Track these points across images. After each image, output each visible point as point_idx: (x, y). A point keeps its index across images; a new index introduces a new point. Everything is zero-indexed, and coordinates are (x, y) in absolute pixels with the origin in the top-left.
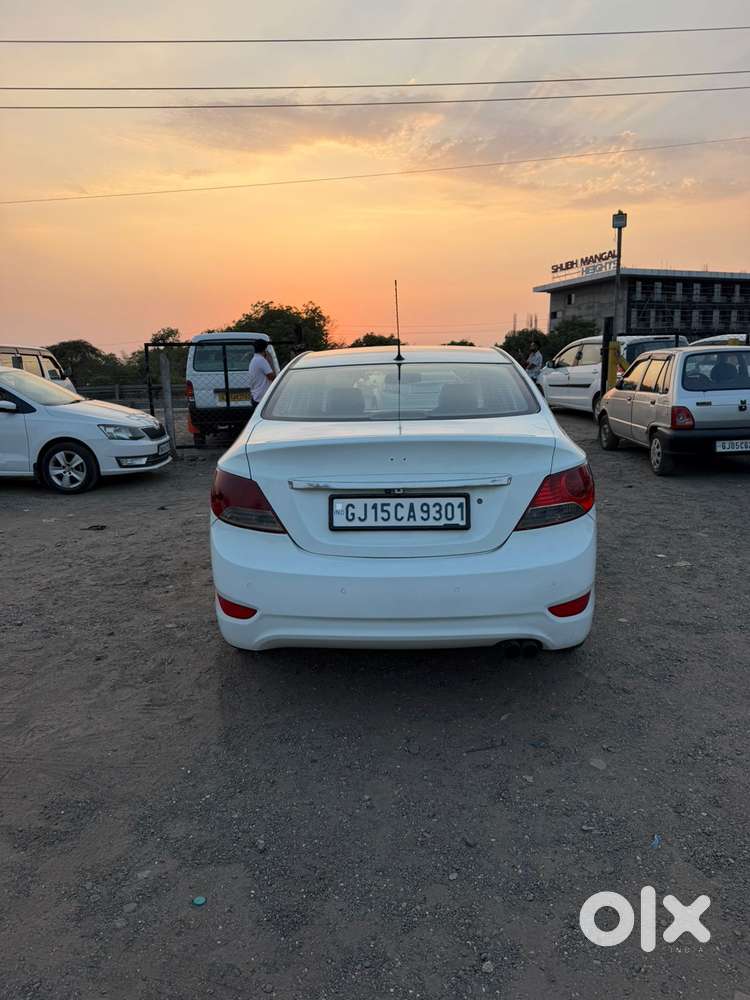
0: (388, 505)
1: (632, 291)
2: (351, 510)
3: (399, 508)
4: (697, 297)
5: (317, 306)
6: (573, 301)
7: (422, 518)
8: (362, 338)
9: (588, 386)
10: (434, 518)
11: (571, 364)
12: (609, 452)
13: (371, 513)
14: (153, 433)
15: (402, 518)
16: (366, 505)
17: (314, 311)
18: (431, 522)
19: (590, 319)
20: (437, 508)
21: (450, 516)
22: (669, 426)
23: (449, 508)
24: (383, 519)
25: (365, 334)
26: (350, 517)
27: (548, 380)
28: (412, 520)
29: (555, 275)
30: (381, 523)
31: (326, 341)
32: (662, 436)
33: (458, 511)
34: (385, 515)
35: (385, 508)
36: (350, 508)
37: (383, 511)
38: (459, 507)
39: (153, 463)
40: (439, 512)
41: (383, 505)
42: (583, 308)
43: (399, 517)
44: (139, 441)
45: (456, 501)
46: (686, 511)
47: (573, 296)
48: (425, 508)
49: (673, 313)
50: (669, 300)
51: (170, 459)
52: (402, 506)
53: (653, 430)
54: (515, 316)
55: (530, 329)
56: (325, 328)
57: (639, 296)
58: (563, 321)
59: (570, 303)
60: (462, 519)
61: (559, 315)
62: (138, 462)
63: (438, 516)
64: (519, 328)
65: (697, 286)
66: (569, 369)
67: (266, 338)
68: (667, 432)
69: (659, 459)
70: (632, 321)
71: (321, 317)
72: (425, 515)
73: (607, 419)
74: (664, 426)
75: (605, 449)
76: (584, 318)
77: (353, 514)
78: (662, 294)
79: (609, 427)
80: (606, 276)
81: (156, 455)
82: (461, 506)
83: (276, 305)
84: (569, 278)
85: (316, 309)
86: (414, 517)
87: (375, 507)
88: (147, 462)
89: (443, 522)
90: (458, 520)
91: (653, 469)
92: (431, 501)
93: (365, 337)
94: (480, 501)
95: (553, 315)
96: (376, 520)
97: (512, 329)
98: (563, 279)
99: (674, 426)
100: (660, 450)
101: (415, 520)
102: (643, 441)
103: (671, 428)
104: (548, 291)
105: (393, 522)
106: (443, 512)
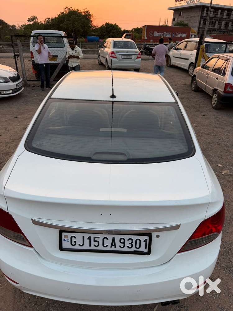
0: (99, 238)
1: (203, 12)
2: (74, 239)
3: (105, 239)
4: (225, 16)
5: (88, 10)
6: (181, 15)
7: (120, 246)
8: (105, 24)
9: (188, 59)
10: (128, 247)
11: (182, 49)
12: (195, 92)
13: (87, 242)
14: (14, 79)
15: (107, 246)
16: (83, 237)
17: (87, 12)
18: (126, 249)
19: (187, 22)
20: (130, 241)
21: (138, 246)
22: (223, 91)
23: (138, 242)
24: (95, 245)
25: (106, 23)
26: (73, 244)
27: (173, 54)
28: (113, 247)
29: (176, 3)
30: (93, 248)
31: (91, 25)
32: (219, 94)
33: (143, 244)
34: (96, 244)
35: (96, 239)
36: (73, 238)
37: (95, 241)
38: (144, 241)
39: (15, 92)
40: (131, 243)
41: (95, 238)
42: (185, 17)
43: (105, 245)
44: (8, 83)
45: (143, 238)
46: (227, 133)
47: (182, 12)
48: (122, 241)
49: (215, 22)
50: (215, 17)
51: (23, 88)
52: (107, 239)
53: (215, 91)
54: (160, 19)
55: (165, 25)
56: (91, 19)
57: (205, 14)
58: (177, 22)
59: (180, 15)
60: (146, 248)
61: (176, 20)
62: (8, 92)
63: (130, 246)
64: (161, 24)
65: (226, 12)
66: (181, 51)
67: (62, 33)
68: (222, 93)
69: (216, 103)
70: (201, 24)
71: (90, 15)
72: (122, 245)
73: (196, 79)
74: (221, 90)
75: (193, 90)
76: (185, 22)
77: (75, 242)
78: (213, 14)
79: (196, 82)
80: (194, 5)
81: (16, 89)
82: (146, 241)
83: (72, 9)
84: (181, 5)
85: (88, 11)
86: (115, 246)
87: (89, 238)
88: (12, 92)
89: (134, 249)
90: (143, 249)
91: (212, 106)
92: (126, 237)
93: (106, 24)
94: (158, 236)
95: (174, 20)
96: (90, 246)
97: (159, 24)
98: (179, 5)
99: (225, 91)
100: (216, 99)
101: (115, 247)
102: (210, 93)
103: (224, 92)
104: (173, 10)
105: (101, 248)
106: (134, 244)
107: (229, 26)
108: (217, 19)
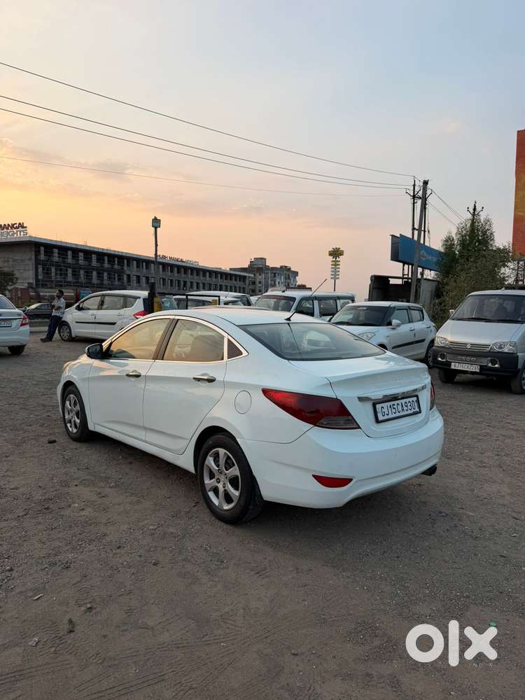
1: (38, 253)
4: (82, 261)
9: (113, 324)
10: (410, 409)
15: (400, 411)
16: (387, 406)
18: (409, 412)
19: (10, 270)
23: (413, 403)
26: (383, 414)
37: (393, 408)
38: (416, 402)
40: (410, 405)
41: (393, 405)
45: (414, 399)
49: (67, 270)
50: (64, 262)
52: (399, 405)
57: (43, 257)
60: (418, 408)
65: (81, 254)
70: (39, 274)
78: (59, 257)
80: (18, 240)
87: (390, 406)
96: (392, 414)
101: (404, 411)
107: (94, 277)
108: (69, 266)
